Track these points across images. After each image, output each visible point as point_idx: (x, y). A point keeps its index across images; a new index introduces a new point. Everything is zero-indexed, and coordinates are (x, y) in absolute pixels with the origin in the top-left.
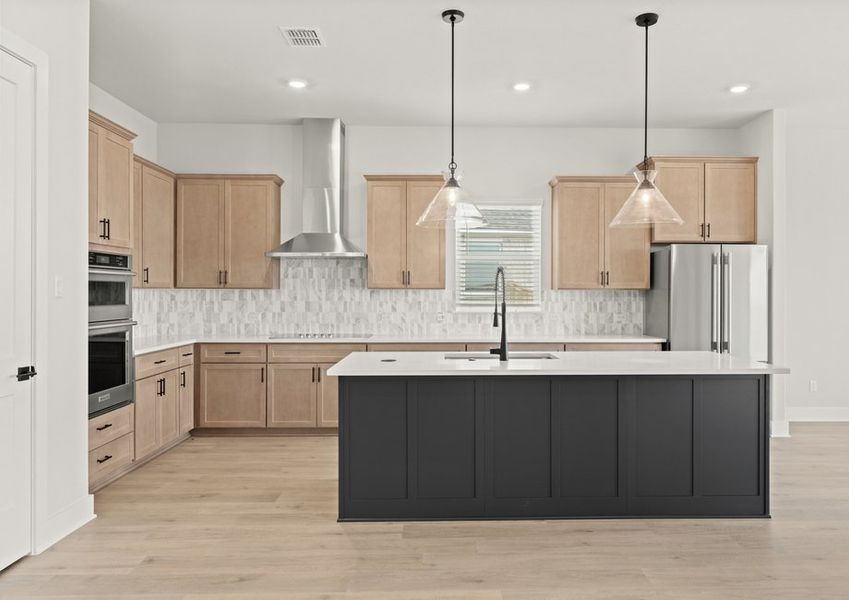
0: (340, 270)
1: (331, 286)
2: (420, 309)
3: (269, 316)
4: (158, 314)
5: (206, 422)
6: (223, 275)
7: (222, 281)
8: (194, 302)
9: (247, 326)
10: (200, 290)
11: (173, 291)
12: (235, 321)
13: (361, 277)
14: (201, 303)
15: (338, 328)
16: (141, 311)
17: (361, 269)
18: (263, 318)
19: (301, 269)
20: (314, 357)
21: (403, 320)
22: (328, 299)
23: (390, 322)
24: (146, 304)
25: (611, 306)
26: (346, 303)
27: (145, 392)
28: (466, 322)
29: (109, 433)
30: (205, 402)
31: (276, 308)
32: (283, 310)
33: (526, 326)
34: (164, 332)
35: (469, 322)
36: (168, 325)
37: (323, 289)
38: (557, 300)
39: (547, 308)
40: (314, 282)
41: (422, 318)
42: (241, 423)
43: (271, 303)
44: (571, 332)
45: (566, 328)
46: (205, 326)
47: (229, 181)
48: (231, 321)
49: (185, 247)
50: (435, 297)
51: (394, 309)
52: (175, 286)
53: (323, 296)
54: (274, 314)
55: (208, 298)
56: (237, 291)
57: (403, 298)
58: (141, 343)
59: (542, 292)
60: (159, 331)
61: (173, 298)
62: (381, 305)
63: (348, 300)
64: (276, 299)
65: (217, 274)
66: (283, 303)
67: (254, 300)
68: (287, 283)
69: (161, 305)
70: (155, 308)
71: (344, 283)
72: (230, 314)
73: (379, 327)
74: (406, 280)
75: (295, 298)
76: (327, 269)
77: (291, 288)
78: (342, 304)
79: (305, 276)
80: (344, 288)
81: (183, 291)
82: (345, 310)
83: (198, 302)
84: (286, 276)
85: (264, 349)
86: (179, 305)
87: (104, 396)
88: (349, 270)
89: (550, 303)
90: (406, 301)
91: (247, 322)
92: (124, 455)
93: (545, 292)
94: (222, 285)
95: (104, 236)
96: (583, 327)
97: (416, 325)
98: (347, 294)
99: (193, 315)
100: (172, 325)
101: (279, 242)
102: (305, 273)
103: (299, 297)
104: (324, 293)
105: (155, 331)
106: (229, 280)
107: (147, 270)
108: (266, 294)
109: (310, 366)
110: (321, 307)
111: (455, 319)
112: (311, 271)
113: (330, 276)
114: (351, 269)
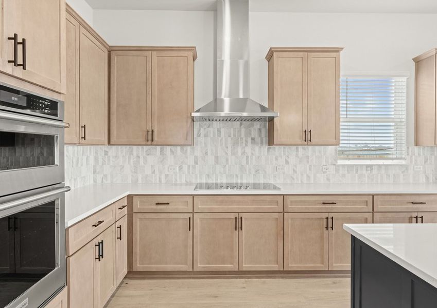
0: (243, 130)
1: (235, 144)
2: (308, 162)
3: (185, 167)
4: (94, 166)
5: (139, 266)
6: (150, 133)
7: (150, 138)
8: (123, 156)
9: (167, 176)
10: (128, 147)
11: (107, 148)
12: (157, 172)
13: (260, 136)
14: (129, 158)
15: (241, 178)
16: (80, 165)
17: (260, 130)
18: (179, 170)
19: (211, 129)
20: (235, 207)
21: (295, 171)
22: (233, 154)
23: (284, 173)
24: (84, 158)
26: (247, 157)
28: (346, 172)
30: (137, 249)
31: (191, 161)
32: (196, 163)
33: (394, 175)
34: (99, 181)
35: (348, 172)
36: (102, 175)
37: (230, 146)
38: (419, 154)
39: (411, 162)
40: (221, 140)
41: (310, 169)
42: (169, 267)
43: (187, 158)
44: (431, 181)
45: (427, 178)
46: (132, 175)
47: (155, 52)
48: (154, 172)
49: (117, 111)
50: (320, 152)
51: (287, 162)
52: (109, 143)
53: (229, 153)
54: (189, 167)
55: (135, 153)
56: (158, 148)
57: (295, 153)
59: (408, 148)
60: (95, 181)
61: (106, 153)
62: (276, 159)
63: (250, 155)
64: (190, 154)
65: (145, 133)
66: (196, 157)
68: (200, 141)
69: (96, 159)
70: (92, 161)
71: (246, 141)
72: (152, 166)
73: (275, 176)
74: (307, 138)
75: (206, 153)
76: (232, 129)
77: (203, 145)
78: (245, 158)
79: (214, 135)
80: (246, 145)
81: (114, 147)
82: (247, 163)
83: (127, 157)
84: (199, 136)
85: (190, 200)
86: (111, 159)
88: (250, 131)
89: (414, 157)
90: (297, 155)
91: (167, 173)
93: (410, 148)
94: (149, 143)
95: (14, 62)
97: (305, 176)
98: (248, 150)
99: (123, 167)
100: (106, 176)
102: (214, 132)
103: (209, 153)
104: (230, 149)
105: (92, 182)
106: (156, 138)
107: (84, 127)
108: (182, 150)
109: (233, 216)
110: (227, 160)
111: (337, 171)
112: (219, 131)
113: (234, 136)
114: (252, 129)
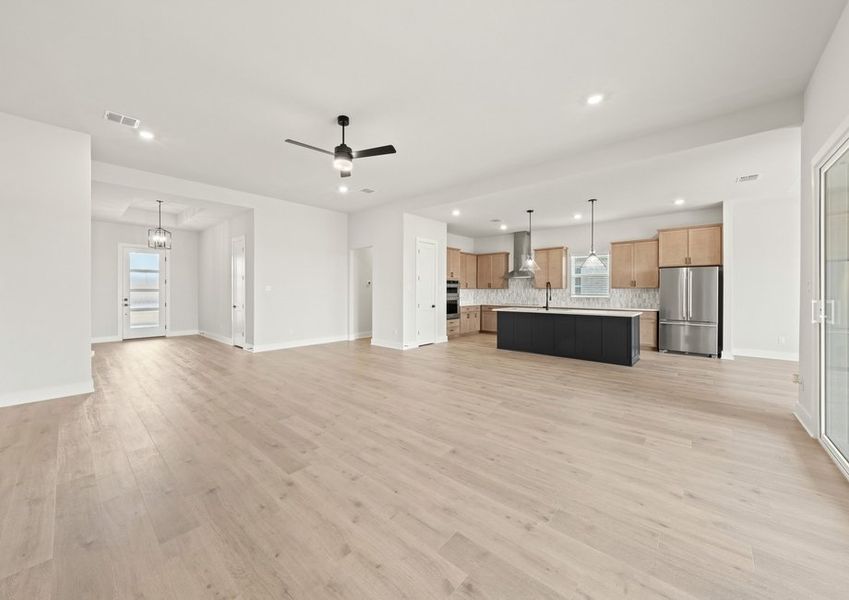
0: (528, 282)
1: (525, 288)
2: (557, 296)
5: (483, 329)
6: (490, 284)
7: (489, 286)
9: (499, 301)
10: (483, 289)
11: (476, 290)
14: (485, 293)
16: (462, 295)
18: (503, 298)
19: (515, 282)
22: (524, 292)
24: (464, 293)
25: (645, 296)
27: (463, 317)
29: (453, 325)
30: (484, 323)
32: (509, 296)
39: (612, 296)
40: (520, 287)
43: (506, 294)
49: (480, 276)
50: (563, 291)
52: (477, 288)
54: (507, 297)
58: (462, 303)
59: (610, 290)
62: (542, 294)
64: (507, 292)
65: (488, 284)
67: (501, 293)
68: (511, 286)
69: (470, 293)
70: (467, 294)
71: (529, 287)
72: (494, 297)
76: (524, 282)
77: (512, 289)
78: (529, 294)
81: (479, 290)
83: (483, 293)
86: (478, 293)
87: (452, 315)
88: (531, 282)
91: (499, 299)
92: (457, 331)
94: (490, 288)
96: (630, 304)
98: (530, 290)
99: (483, 297)
101: (508, 270)
102: (516, 284)
103: (514, 292)
104: (523, 290)
106: (492, 286)
107: (467, 284)
108: (504, 290)
112: (519, 283)
113: (525, 284)
